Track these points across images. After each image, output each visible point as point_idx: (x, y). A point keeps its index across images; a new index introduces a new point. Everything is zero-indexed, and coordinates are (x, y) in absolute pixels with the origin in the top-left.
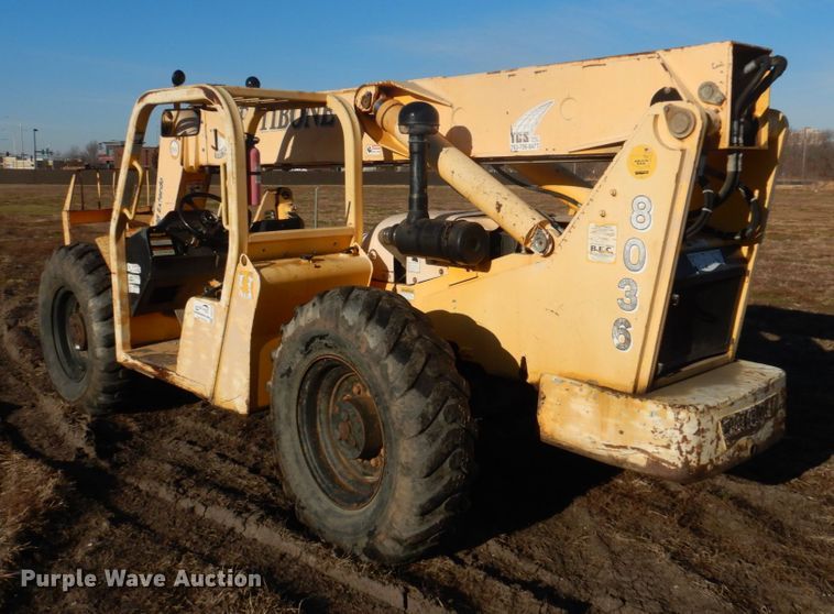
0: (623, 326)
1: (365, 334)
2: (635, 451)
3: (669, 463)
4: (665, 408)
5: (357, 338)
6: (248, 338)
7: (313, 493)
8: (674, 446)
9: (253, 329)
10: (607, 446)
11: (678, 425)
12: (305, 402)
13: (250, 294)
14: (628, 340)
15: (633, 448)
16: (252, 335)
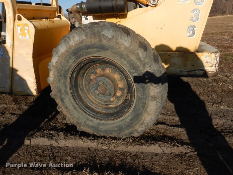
0: (192, 28)
1: (121, 40)
2: (199, 71)
3: (212, 72)
4: (211, 53)
5: (117, 43)
6: (31, 59)
7: (88, 119)
8: (214, 66)
9: (33, 54)
10: (187, 71)
11: (216, 58)
12: (73, 82)
13: (28, 37)
14: (194, 33)
15: (198, 70)
16: (33, 57)
